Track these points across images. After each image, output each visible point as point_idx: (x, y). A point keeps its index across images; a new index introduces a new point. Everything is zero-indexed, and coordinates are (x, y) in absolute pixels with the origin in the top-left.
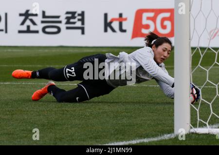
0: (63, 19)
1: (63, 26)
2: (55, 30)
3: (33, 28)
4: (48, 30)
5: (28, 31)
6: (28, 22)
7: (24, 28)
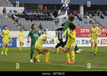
0: (89, 41)
1: (89, 42)
2: (88, 43)
3: (84, 43)
4: (86, 43)
5: (83, 43)
6: (83, 42)
7: (82, 43)
